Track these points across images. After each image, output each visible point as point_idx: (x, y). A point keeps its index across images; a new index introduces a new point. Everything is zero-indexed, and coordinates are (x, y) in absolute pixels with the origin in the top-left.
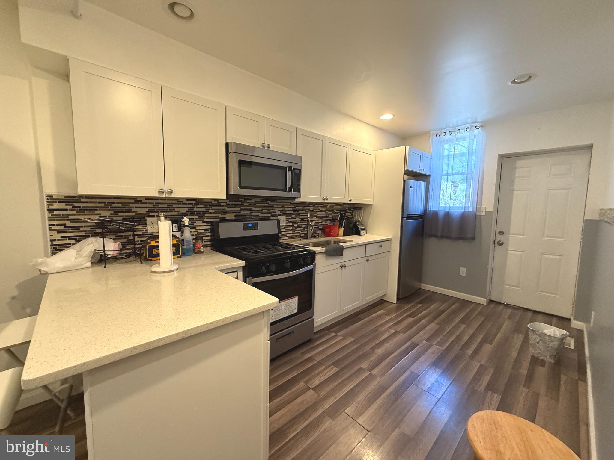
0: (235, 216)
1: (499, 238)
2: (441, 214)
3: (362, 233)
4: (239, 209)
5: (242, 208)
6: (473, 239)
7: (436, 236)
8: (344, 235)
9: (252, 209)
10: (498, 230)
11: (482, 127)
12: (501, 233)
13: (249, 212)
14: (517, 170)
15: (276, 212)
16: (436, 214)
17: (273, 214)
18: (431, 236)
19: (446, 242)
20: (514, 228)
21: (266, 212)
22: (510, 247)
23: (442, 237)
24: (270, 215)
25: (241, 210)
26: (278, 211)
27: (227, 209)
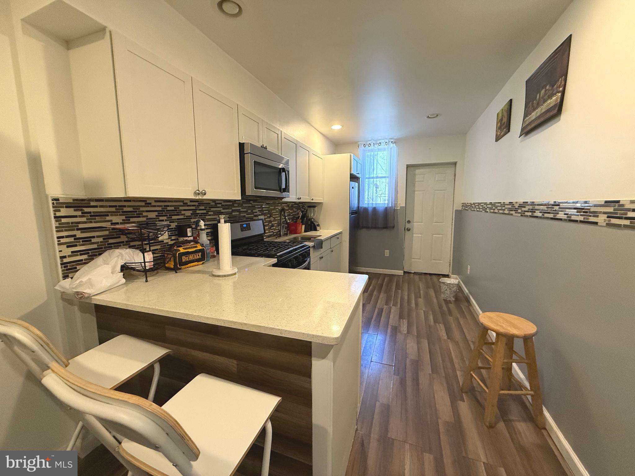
0: (228, 217)
1: (408, 226)
2: (370, 210)
3: (318, 228)
4: (230, 210)
5: (233, 209)
6: (394, 227)
7: (368, 228)
8: (305, 231)
9: (240, 210)
10: (407, 220)
11: (395, 142)
12: (409, 222)
13: (238, 213)
14: (417, 176)
15: (256, 212)
16: (366, 210)
17: (255, 214)
18: (363, 228)
19: (374, 232)
20: (416, 217)
21: (250, 212)
22: (414, 232)
23: (372, 228)
24: (253, 215)
25: (233, 211)
26: (259, 211)
27: (223, 211)
